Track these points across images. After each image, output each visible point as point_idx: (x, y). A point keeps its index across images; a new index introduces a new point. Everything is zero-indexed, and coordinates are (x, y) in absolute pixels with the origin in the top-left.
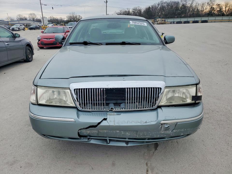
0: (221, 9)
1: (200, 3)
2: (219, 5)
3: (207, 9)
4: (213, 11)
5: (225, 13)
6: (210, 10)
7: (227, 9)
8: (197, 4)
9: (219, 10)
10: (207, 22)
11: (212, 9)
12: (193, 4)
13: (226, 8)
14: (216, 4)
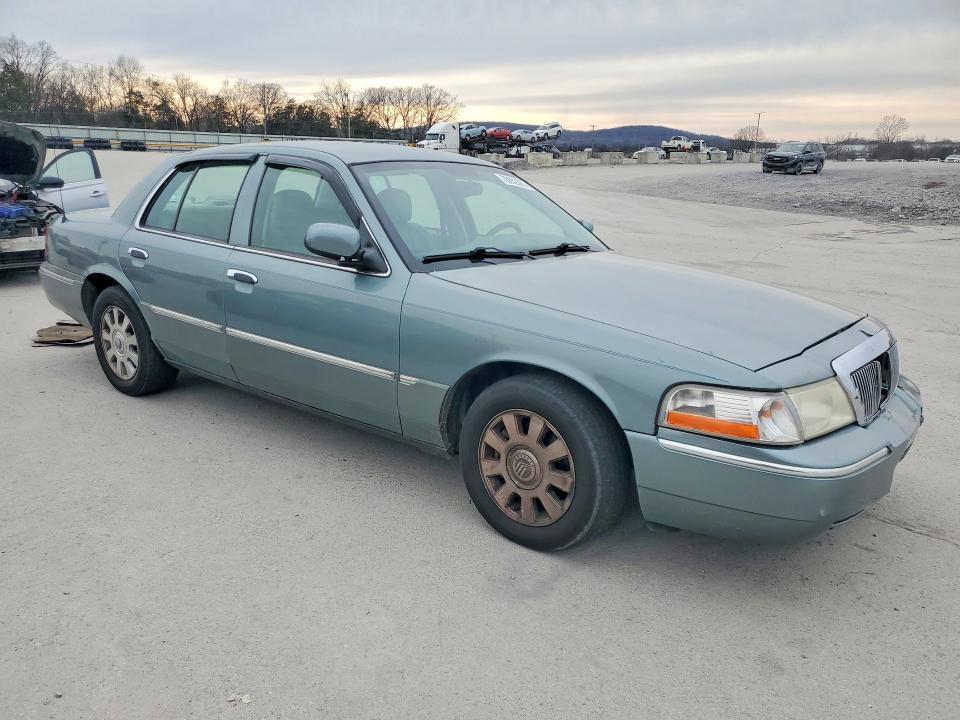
0: (165, 102)
1: (76, 66)
2: (156, 84)
3: (114, 96)
4: (140, 108)
5: (185, 119)
6: (127, 100)
7: (189, 102)
8: (65, 68)
9: (159, 104)
10: (143, 149)
11: (135, 97)
12: (50, 67)
13: (183, 99)
14: (145, 78)
